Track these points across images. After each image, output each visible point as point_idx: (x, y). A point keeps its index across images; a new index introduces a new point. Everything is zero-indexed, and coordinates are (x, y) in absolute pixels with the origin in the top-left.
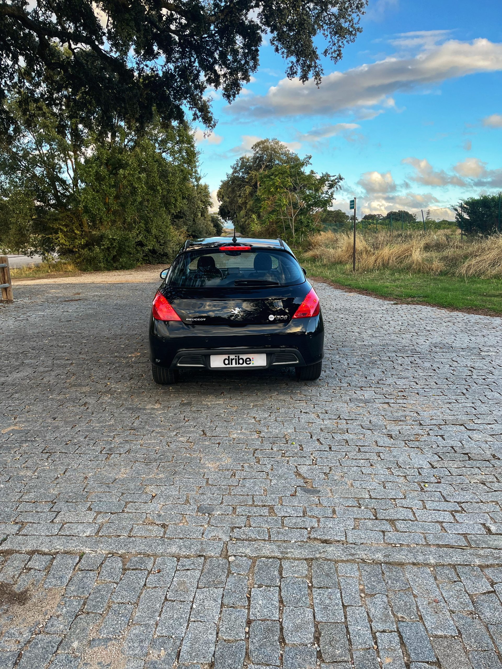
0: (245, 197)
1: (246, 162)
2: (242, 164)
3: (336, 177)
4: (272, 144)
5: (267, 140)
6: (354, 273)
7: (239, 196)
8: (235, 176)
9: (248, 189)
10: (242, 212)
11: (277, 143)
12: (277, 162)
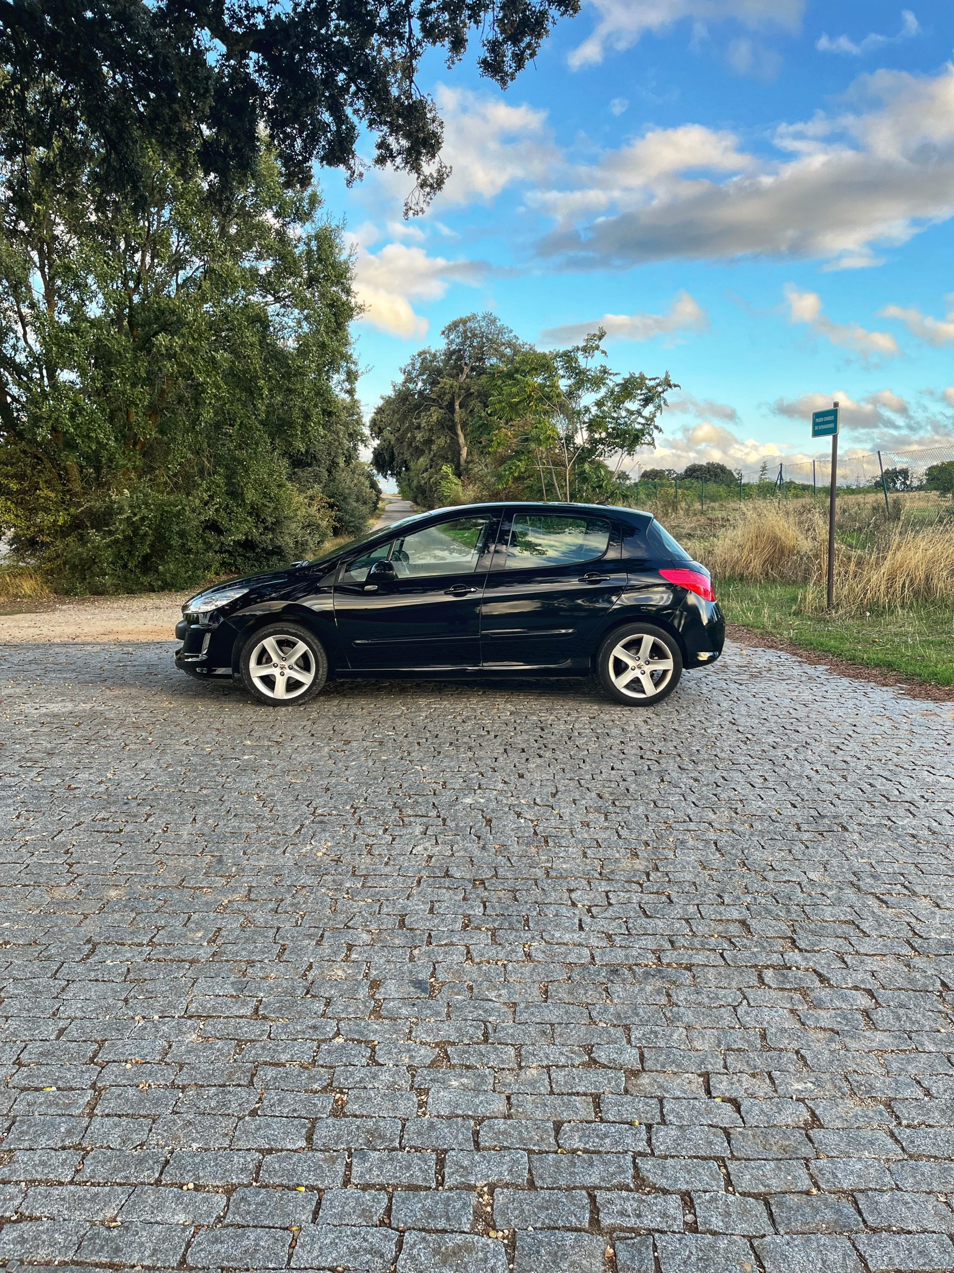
0: (430, 430)
1: (431, 361)
2: (422, 364)
3: (657, 381)
4: (484, 324)
5: (473, 317)
6: (834, 615)
7: (418, 427)
8: (408, 389)
9: (435, 415)
10: (421, 459)
11: (493, 321)
12: (494, 361)
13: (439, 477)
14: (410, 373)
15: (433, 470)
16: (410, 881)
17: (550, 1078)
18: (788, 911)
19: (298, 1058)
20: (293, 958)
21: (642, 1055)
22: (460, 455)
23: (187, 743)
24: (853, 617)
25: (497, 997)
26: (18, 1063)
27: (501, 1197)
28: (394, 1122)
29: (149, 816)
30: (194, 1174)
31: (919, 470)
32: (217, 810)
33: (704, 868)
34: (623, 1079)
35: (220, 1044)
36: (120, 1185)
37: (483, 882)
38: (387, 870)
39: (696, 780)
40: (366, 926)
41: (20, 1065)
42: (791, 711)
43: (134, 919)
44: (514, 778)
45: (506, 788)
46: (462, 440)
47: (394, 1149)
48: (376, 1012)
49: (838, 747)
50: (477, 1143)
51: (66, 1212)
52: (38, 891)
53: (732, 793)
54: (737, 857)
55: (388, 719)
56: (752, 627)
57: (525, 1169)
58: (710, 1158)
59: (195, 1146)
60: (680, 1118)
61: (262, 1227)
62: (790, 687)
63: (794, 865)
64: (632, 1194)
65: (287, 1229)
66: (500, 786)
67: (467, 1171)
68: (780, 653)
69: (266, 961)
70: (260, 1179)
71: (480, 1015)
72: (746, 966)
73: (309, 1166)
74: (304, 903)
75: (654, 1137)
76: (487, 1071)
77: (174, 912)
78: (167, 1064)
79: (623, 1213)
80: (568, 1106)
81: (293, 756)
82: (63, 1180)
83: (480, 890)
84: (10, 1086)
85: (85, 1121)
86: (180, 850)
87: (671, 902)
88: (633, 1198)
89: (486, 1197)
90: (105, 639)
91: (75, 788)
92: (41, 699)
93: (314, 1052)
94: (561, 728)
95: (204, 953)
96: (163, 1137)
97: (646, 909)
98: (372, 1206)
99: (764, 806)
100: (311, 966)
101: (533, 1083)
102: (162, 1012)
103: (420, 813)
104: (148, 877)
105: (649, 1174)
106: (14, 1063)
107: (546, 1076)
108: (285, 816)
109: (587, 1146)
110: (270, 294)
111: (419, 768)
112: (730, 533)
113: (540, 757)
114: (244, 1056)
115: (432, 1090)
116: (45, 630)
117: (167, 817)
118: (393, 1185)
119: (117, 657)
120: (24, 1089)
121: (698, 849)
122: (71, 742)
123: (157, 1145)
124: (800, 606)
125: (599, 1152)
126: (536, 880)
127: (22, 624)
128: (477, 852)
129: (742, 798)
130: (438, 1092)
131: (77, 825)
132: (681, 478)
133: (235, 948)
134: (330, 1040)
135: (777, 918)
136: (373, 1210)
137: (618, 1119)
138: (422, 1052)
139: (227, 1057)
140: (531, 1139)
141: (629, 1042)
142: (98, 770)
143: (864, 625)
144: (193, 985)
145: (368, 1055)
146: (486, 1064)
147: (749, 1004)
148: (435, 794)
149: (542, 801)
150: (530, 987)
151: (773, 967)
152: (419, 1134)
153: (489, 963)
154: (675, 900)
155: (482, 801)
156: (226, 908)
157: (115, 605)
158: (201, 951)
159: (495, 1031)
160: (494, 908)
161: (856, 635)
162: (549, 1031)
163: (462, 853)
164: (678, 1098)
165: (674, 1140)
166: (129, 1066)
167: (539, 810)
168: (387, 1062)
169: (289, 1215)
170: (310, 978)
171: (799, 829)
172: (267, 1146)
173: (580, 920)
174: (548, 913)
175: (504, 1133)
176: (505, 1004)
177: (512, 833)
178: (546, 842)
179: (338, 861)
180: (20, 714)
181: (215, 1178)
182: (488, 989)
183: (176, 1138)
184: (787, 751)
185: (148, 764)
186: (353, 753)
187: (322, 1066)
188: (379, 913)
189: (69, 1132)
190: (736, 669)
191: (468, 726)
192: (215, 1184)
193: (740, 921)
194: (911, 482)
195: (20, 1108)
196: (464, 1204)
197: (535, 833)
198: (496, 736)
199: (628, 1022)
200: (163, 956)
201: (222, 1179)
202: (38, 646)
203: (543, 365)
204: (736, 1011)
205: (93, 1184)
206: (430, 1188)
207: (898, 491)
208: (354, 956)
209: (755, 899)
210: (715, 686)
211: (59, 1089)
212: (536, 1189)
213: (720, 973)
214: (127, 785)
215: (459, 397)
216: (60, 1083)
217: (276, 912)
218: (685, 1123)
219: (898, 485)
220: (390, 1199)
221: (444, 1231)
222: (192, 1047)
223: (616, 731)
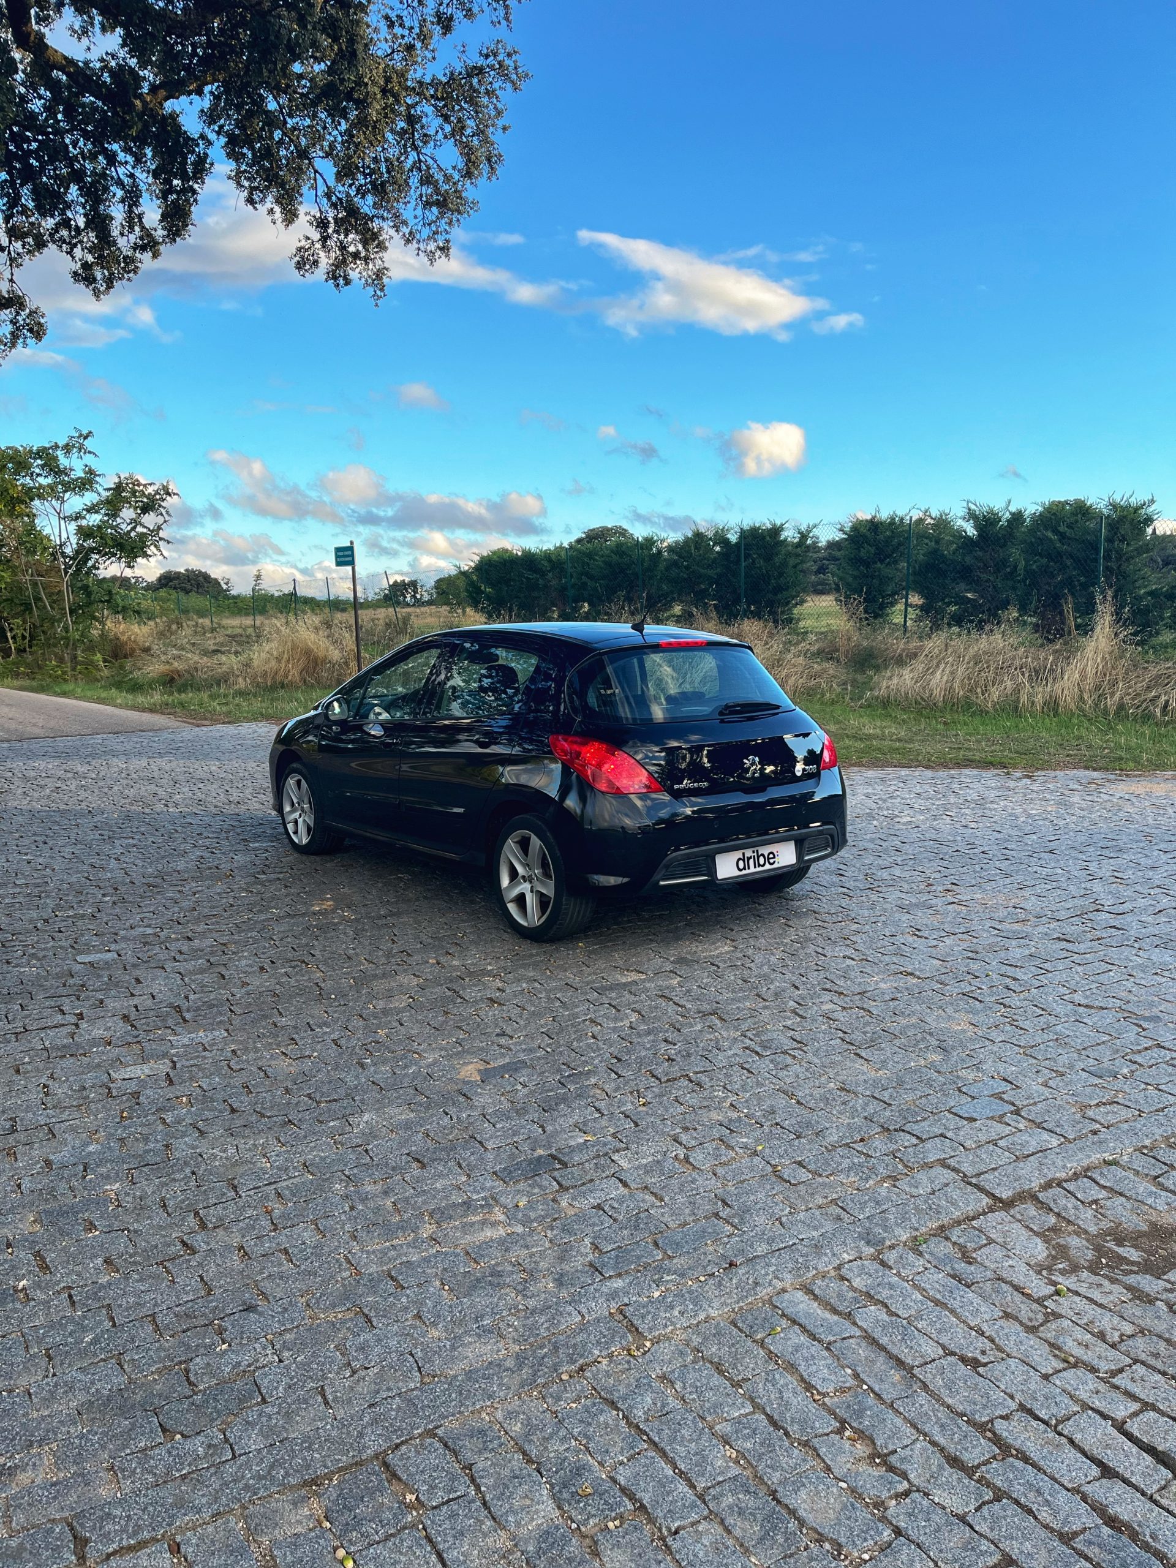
3: (154, 488)
31: (429, 582)
112: (267, 647)
194: (421, 595)
207: (408, 605)
219: (408, 599)
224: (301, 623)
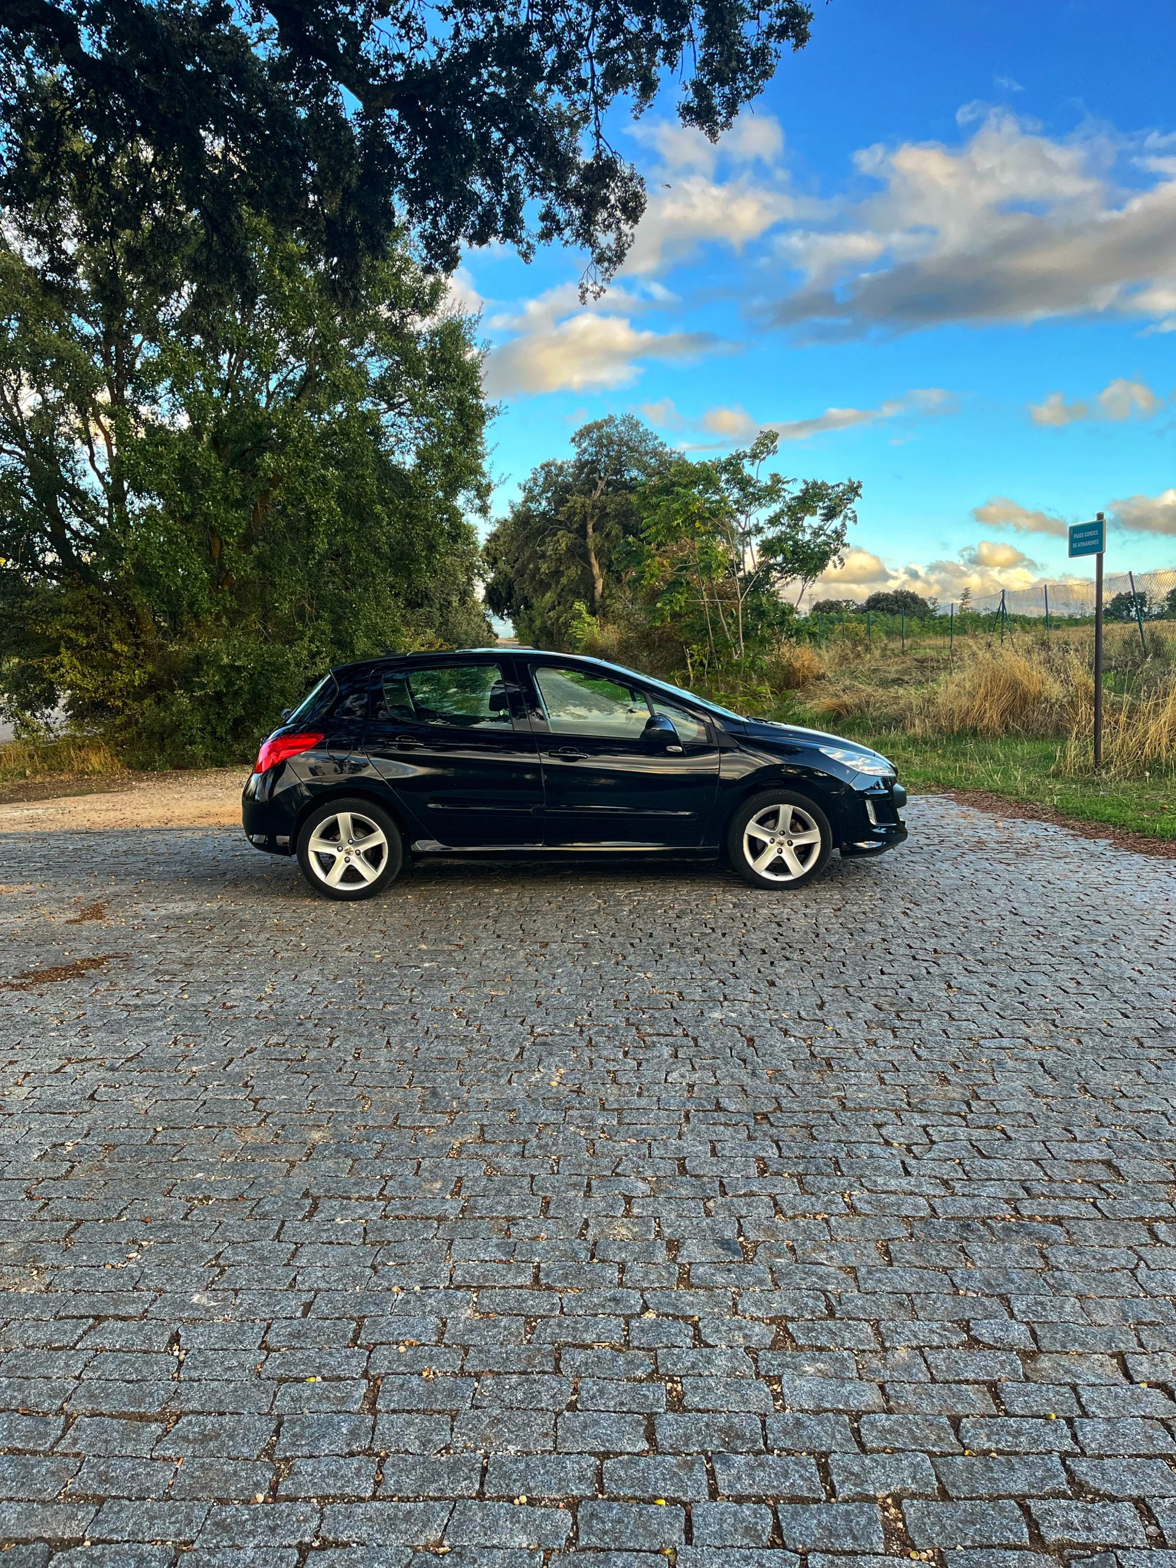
0: (557, 559)
1: (557, 475)
2: (546, 479)
4: (623, 428)
5: (610, 421)
6: (1104, 775)
7: (543, 556)
8: (529, 509)
9: (564, 540)
10: (548, 594)
11: (635, 426)
12: (634, 473)
13: (569, 616)
14: (531, 490)
15: (561, 608)
16: (675, 1116)
17: (926, 1362)
18: (1161, 1149)
19: (607, 1337)
20: (562, 1213)
21: (1033, 1332)
22: (595, 588)
23: (349, 949)
24: (1128, 779)
25: (829, 1261)
26: (265, 1347)
27: (912, 1510)
28: (750, 1418)
29: (333, 1039)
30: (523, 1485)
31: (1160, 594)
32: (412, 1031)
33: (1037, 1095)
34: (1019, 1362)
35: (505, 1321)
36: (435, 1499)
37: (765, 1116)
38: (643, 1102)
39: (992, 985)
40: (640, 1172)
41: (269, 1350)
42: (1082, 897)
43: (352, 1167)
44: (763, 986)
45: (758, 999)
46: (596, 570)
47: (759, 1453)
48: (685, 1279)
49: (1157, 941)
50: (861, 1445)
51: (378, 1536)
52: (225, 1134)
53: (1043, 1001)
54: (1074, 1081)
55: (584, 915)
56: (1002, 792)
57: (931, 1475)
58: (1156, 1457)
59: (512, 1448)
60: (1104, 1409)
61: (627, 1550)
62: (1070, 867)
63: (1149, 1091)
64: (1073, 1504)
65: (657, 1552)
66: (751, 996)
67: (859, 1479)
68: (1045, 825)
69: (530, 1217)
70: (606, 1490)
71: (815, 1283)
72: (1130, 1219)
73: (663, 1474)
74: (553, 1144)
75: (1080, 1434)
76: (845, 1353)
77: (398, 1158)
78: (447, 1346)
79: (1068, 1526)
80: (960, 1397)
81: (484, 963)
82: (363, 1495)
83: (766, 1127)
84: (263, 1376)
85: (369, 1420)
86: (382, 1081)
87: (1009, 1138)
88: (1076, 1508)
89: (893, 1510)
90: (205, 823)
91: (232, 1007)
92: (155, 898)
93: (624, 1330)
94: (800, 923)
95: (452, 1207)
96: (470, 1439)
97: (981, 1148)
98: (757, 1523)
99: (1088, 1016)
100: (586, 1224)
101: (907, 1368)
102: (422, 1281)
103: (662, 1032)
104: (353, 1114)
105: (1088, 1479)
106: (260, 1348)
107: (920, 1360)
108: (499, 1038)
109: (1000, 1446)
110: (384, 400)
111: (642, 975)
112: (957, 677)
113: (788, 959)
114: (539, 1337)
115: (785, 1377)
116: (128, 814)
117: (355, 1041)
118: (772, 1497)
119: (229, 844)
120: (282, 1380)
121: (1022, 1072)
122: (208, 951)
123: (465, 1447)
124: (1058, 766)
125: (1016, 1453)
126: (831, 1113)
127: (98, 806)
128: (747, 1080)
129: (1057, 1006)
130: (793, 1381)
131: (248, 1052)
132: (863, 610)
133: (488, 1202)
134: (639, 1315)
135: (1150, 1158)
136: (759, 1528)
137: (1026, 1412)
138: (757, 1329)
139: (517, 1337)
140: (927, 1437)
141: (1012, 1316)
142: (253, 984)
143: (1143, 788)
144: (449, 1248)
145: (691, 1334)
146: (842, 1345)
147: (1148, 1266)
148: (672, 1007)
149: (808, 1015)
150: (865, 1248)
151: (1164, 1219)
152: (786, 1433)
153: (805, 1217)
154: (1013, 1135)
155: (733, 1015)
156: (460, 1152)
157: (204, 781)
158: (447, 1206)
159: (840, 1303)
160: (790, 1148)
161: (1136, 800)
162: (907, 1303)
163: (728, 1081)
164: (1094, 1385)
165: (1105, 1436)
166: (402, 1349)
167: (808, 1026)
168: (718, 1342)
169: (655, 1535)
170: (589, 1238)
171: (1141, 1045)
172: (602, 1449)
173: (903, 1162)
174: (859, 1153)
175: (891, 1431)
176: (840, 1268)
177: (784, 1056)
178: (830, 1065)
179: (578, 1092)
180: (136, 917)
181: (550, 1489)
182: (814, 1250)
183: (486, 1439)
184: (1094, 947)
185: (312, 975)
186: (556, 958)
187: (639, 1348)
188: (650, 1157)
189: (354, 1434)
190: (996, 846)
191: (686, 921)
192: (552, 1497)
193: (1103, 1162)
194: (1150, 608)
195: (283, 1404)
196: (870, 1519)
197: (812, 1055)
198: (724, 935)
199: (1003, 1291)
200: (403, 1212)
201: (559, 1490)
202: (126, 834)
203: (705, 476)
204: (1134, 1275)
205: (400, 1500)
206: (819, 1500)
207: (1133, 620)
208: (636, 1211)
209: (1115, 1134)
210: (978, 868)
211: (324, 1379)
212: (951, 1499)
213: (1099, 1228)
214: (294, 1001)
215: (592, 518)
216: (324, 1372)
217: (523, 1156)
218: (1113, 1415)
219: (1133, 613)
220: (775, 1513)
221: (854, 1553)
222: (471, 1325)
223: (872, 926)
224: (1006, 644)
